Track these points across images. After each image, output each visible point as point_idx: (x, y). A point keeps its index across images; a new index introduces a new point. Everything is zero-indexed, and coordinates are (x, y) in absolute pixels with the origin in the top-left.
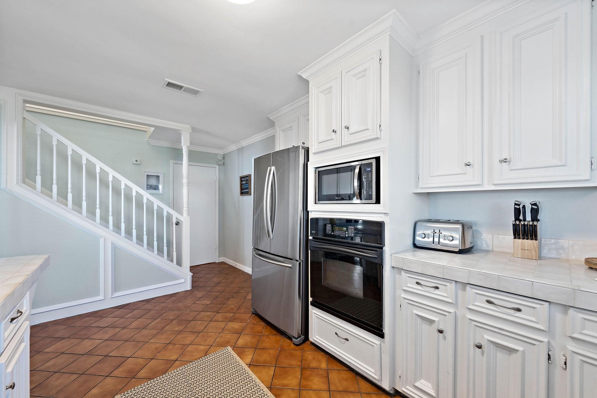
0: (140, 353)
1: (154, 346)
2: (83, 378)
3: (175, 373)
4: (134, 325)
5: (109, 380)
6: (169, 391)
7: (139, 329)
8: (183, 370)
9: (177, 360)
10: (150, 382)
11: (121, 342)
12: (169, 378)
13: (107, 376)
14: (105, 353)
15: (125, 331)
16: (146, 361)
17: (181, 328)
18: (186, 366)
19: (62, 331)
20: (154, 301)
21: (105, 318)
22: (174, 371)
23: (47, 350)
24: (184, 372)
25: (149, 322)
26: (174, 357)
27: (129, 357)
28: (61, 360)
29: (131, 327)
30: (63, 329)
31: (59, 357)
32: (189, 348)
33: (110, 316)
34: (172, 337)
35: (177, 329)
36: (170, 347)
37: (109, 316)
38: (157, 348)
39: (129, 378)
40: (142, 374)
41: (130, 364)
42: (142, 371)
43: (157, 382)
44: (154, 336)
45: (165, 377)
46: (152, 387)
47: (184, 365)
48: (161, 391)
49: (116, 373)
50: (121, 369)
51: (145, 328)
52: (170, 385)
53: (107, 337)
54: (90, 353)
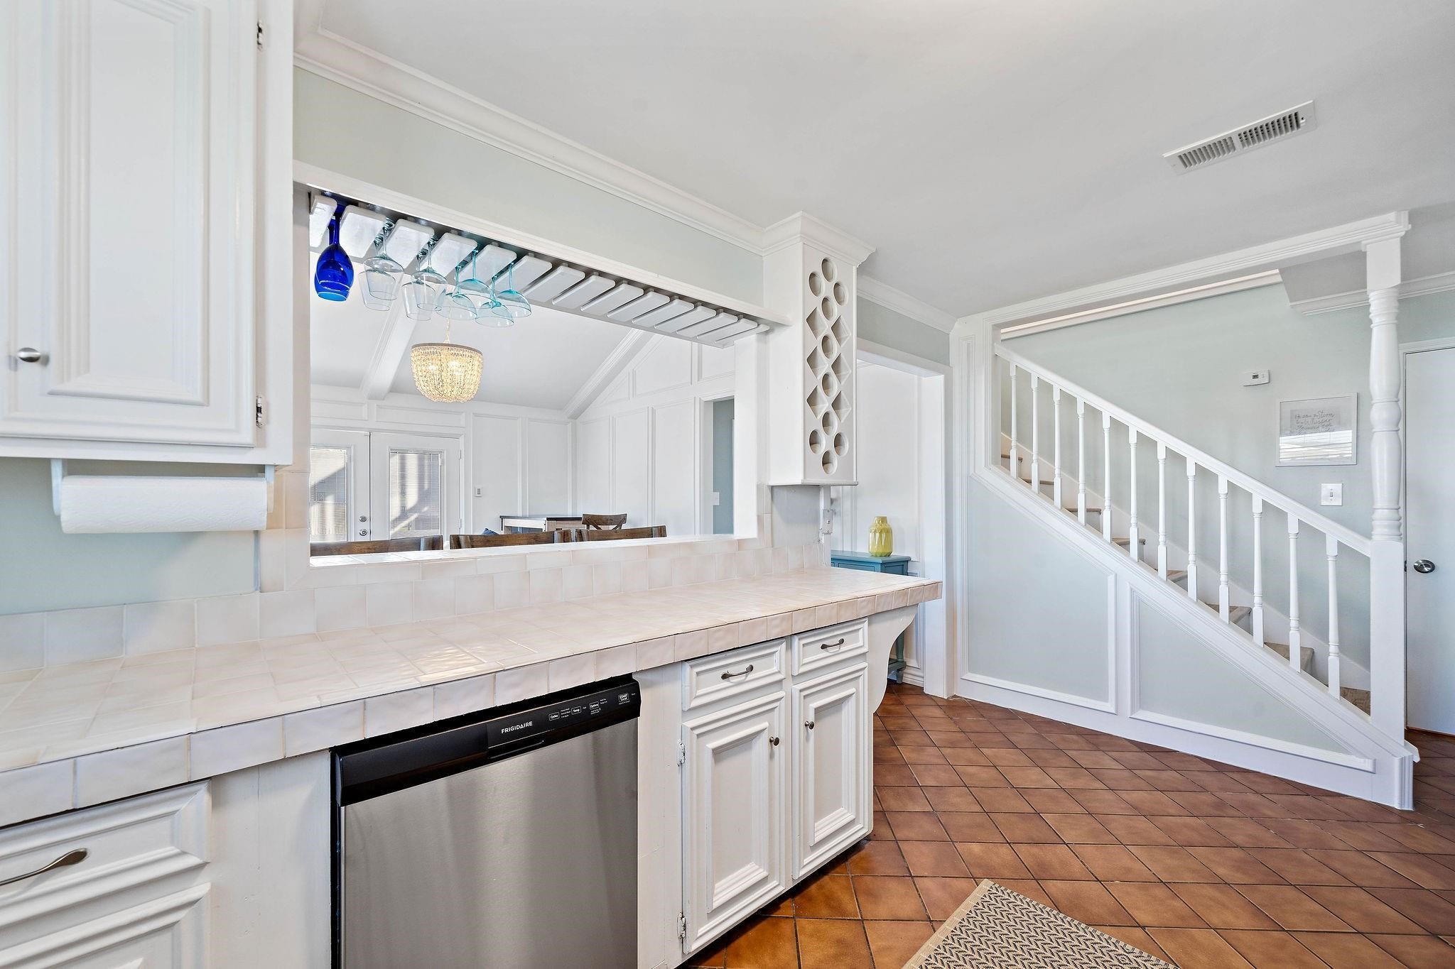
0: (1088, 851)
1: (1126, 861)
2: (982, 819)
3: (1108, 942)
4: (1135, 796)
5: (1004, 850)
6: (1060, 958)
7: (1137, 810)
8: (1131, 956)
9: (1143, 928)
10: (1062, 917)
11: (1079, 809)
12: (1087, 940)
13: (1008, 843)
14: (1038, 808)
15: (1109, 796)
16: (1084, 873)
17: (1238, 877)
18: (1145, 954)
19: (1024, 736)
20: (1236, 776)
21: (1101, 752)
22: (1110, 938)
23: (984, 750)
24: (1127, 961)
25: (1172, 811)
26: (1142, 917)
27: (1065, 843)
28: (985, 775)
29: (1124, 795)
30: (1027, 734)
31: (986, 769)
32: (1200, 935)
33: (1113, 754)
34: (1188, 877)
35: (1221, 871)
36: (1160, 892)
37: (1110, 753)
38: (1129, 870)
39: (1029, 874)
40: (1054, 887)
41: (1055, 855)
42: (1059, 883)
43: (1060, 922)
44: (1150, 844)
45: (1082, 930)
46: (1044, 921)
47: (1143, 948)
48: (1049, 942)
49: (1023, 850)
50: (1035, 850)
51: (1150, 816)
52: (1074, 952)
53: (1068, 784)
54: (1021, 792)
